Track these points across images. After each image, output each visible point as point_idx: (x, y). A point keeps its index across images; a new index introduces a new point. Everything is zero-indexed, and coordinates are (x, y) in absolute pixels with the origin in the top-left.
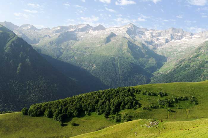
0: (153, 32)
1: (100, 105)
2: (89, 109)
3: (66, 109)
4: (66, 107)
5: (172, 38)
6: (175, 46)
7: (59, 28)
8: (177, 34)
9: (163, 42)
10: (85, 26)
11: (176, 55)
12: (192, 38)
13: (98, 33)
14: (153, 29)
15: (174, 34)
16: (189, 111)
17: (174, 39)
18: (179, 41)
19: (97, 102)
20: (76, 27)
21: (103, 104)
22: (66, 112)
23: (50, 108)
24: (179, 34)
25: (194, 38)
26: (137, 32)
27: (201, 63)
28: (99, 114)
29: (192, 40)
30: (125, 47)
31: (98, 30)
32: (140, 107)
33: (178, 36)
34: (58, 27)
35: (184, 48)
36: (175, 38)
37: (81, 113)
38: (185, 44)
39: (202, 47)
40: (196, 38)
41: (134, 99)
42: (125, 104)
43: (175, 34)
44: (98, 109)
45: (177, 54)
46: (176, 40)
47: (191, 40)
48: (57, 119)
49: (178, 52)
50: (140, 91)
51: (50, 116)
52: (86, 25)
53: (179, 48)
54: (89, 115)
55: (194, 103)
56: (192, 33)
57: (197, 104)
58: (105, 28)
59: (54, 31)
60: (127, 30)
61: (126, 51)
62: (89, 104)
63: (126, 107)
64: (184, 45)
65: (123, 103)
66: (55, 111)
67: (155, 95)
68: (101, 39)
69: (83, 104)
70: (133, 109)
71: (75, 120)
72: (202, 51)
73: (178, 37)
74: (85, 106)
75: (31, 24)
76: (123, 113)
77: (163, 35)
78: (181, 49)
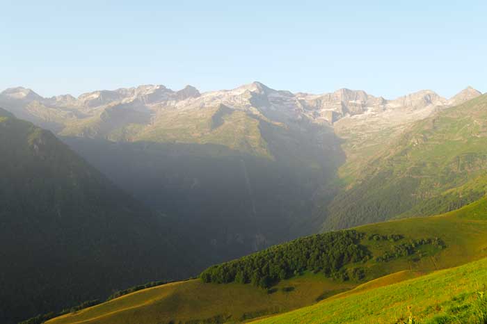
0: (303, 99)
1: (315, 260)
2: (299, 267)
3: (268, 269)
4: (265, 266)
5: (345, 110)
6: (353, 129)
7: (96, 96)
8: (353, 102)
9: (327, 121)
10: (156, 90)
11: (357, 149)
12: (384, 109)
13: (187, 105)
14: (303, 92)
15: (348, 102)
16: (437, 259)
17: (349, 112)
18: (360, 116)
19: (308, 256)
20: (133, 92)
21: (318, 258)
22: (269, 274)
23: (242, 269)
24: (359, 102)
25: (390, 111)
26: (270, 100)
27: (413, 166)
28: (316, 273)
29: (385, 115)
30: (255, 137)
31: (185, 97)
32: (371, 257)
33: (356, 105)
34: (93, 93)
35: (372, 133)
36: (351, 110)
37: (289, 274)
38: (372, 123)
39: (411, 132)
40: (393, 109)
41: (359, 247)
42: (350, 256)
43: (350, 102)
44: (313, 266)
45: (359, 146)
46: (353, 115)
47: (384, 113)
48: (258, 285)
49: (361, 142)
50: (363, 234)
51: (247, 280)
52: (158, 88)
53: (363, 133)
54: (301, 275)
55: (440, 247)
56: (383, 99)
57: (444, 247)
58: (200, 92)
59: (85, 102)
60: (250, 96)
61: (256, 144)
62: (298, 259)
63: (352, 260)
64: (371, 126)
65: (346, 255)
66: (253, 273)
67: (385, 238)
68: (201, 121)
69: (289, 261)
70: (362, 262)
71: (284, 284)
72: (412, 141)
73: (357, 108)
74: (292, 263)
75: (26, 88)
76: (350, 268)
77: (325, 104)
78: (366, 136)
